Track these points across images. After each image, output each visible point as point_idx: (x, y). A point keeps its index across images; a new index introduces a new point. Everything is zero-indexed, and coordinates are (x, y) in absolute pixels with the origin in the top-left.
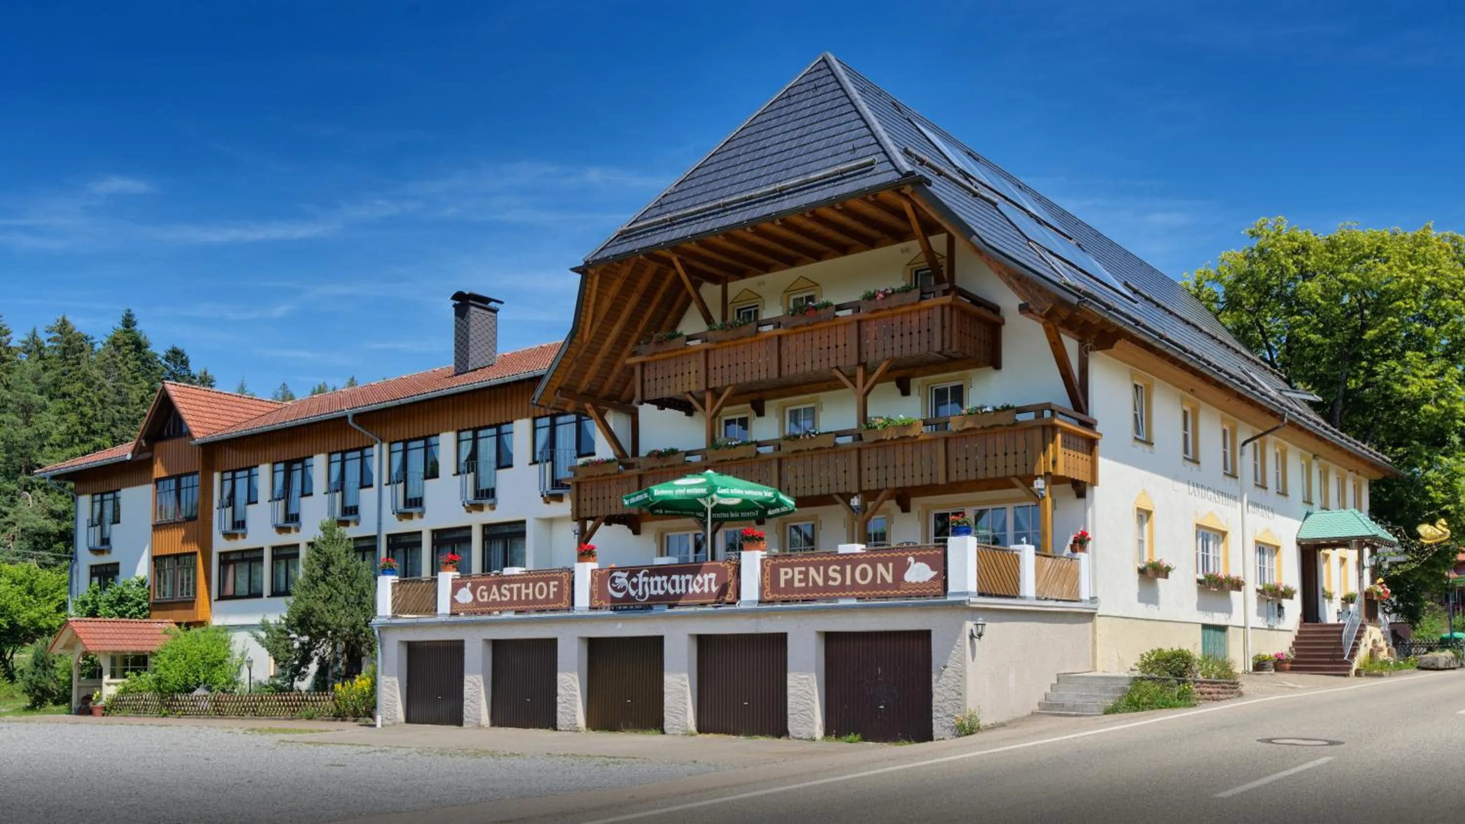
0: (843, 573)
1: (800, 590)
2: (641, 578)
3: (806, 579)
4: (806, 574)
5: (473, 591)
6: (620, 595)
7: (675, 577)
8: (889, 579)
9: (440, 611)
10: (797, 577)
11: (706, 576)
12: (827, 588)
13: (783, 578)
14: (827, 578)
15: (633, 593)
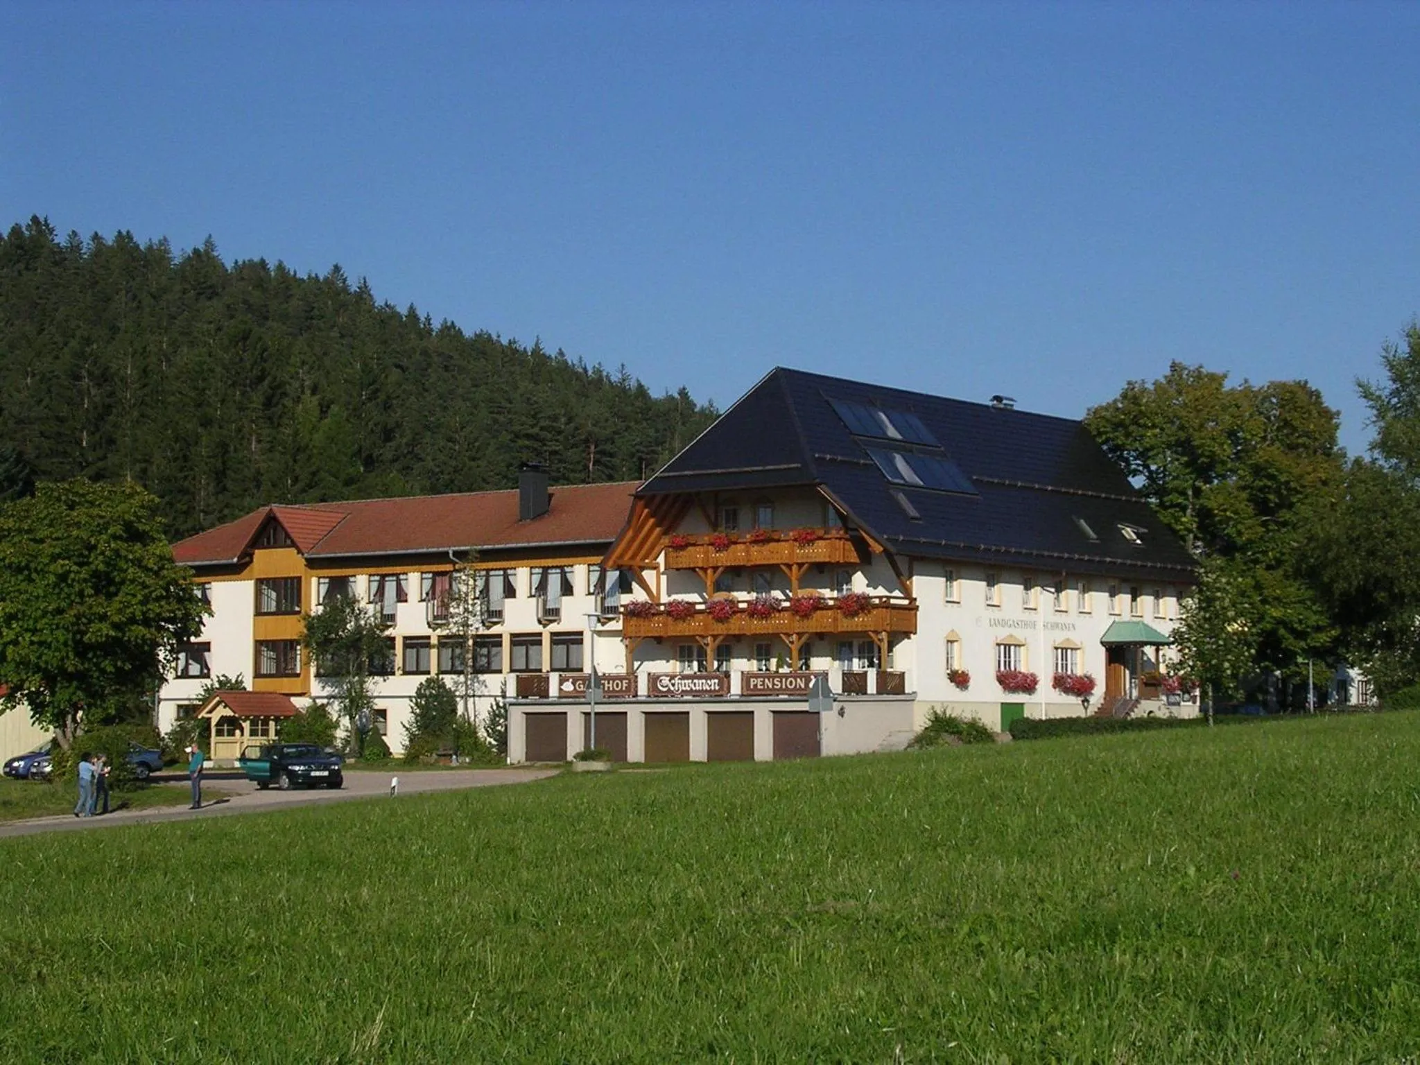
0: (781, 682)
1: (760, 690)
2: (676, 681)
3: (763, 685)
4: (764, 682)
5: (574, 684)
6: (665, 689)
7: (696, 681)
8: (803, 686)
9: (551, 695)
10: (759, 683)
11: (713, 681)
12: (773, 689)
13: (752, 684)
14: (774, 684)
15: (672, 688)
